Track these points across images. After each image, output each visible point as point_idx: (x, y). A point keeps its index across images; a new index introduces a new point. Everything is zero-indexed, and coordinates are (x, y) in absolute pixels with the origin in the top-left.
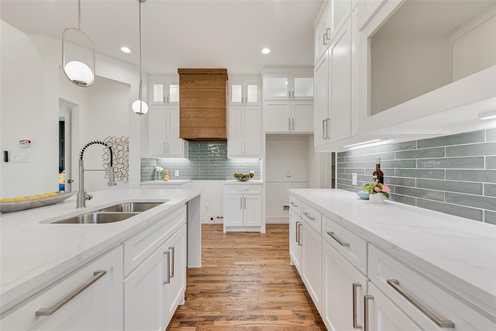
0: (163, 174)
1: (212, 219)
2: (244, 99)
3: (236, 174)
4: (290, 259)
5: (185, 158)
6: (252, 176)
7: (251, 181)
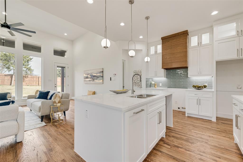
0: (155, 85)
1: (179, 108)
2: (200, 43)
3: (193, 86)
4: (234, 139)
5: (164, 77)
6: (205, 87)
7: (204, 89)
